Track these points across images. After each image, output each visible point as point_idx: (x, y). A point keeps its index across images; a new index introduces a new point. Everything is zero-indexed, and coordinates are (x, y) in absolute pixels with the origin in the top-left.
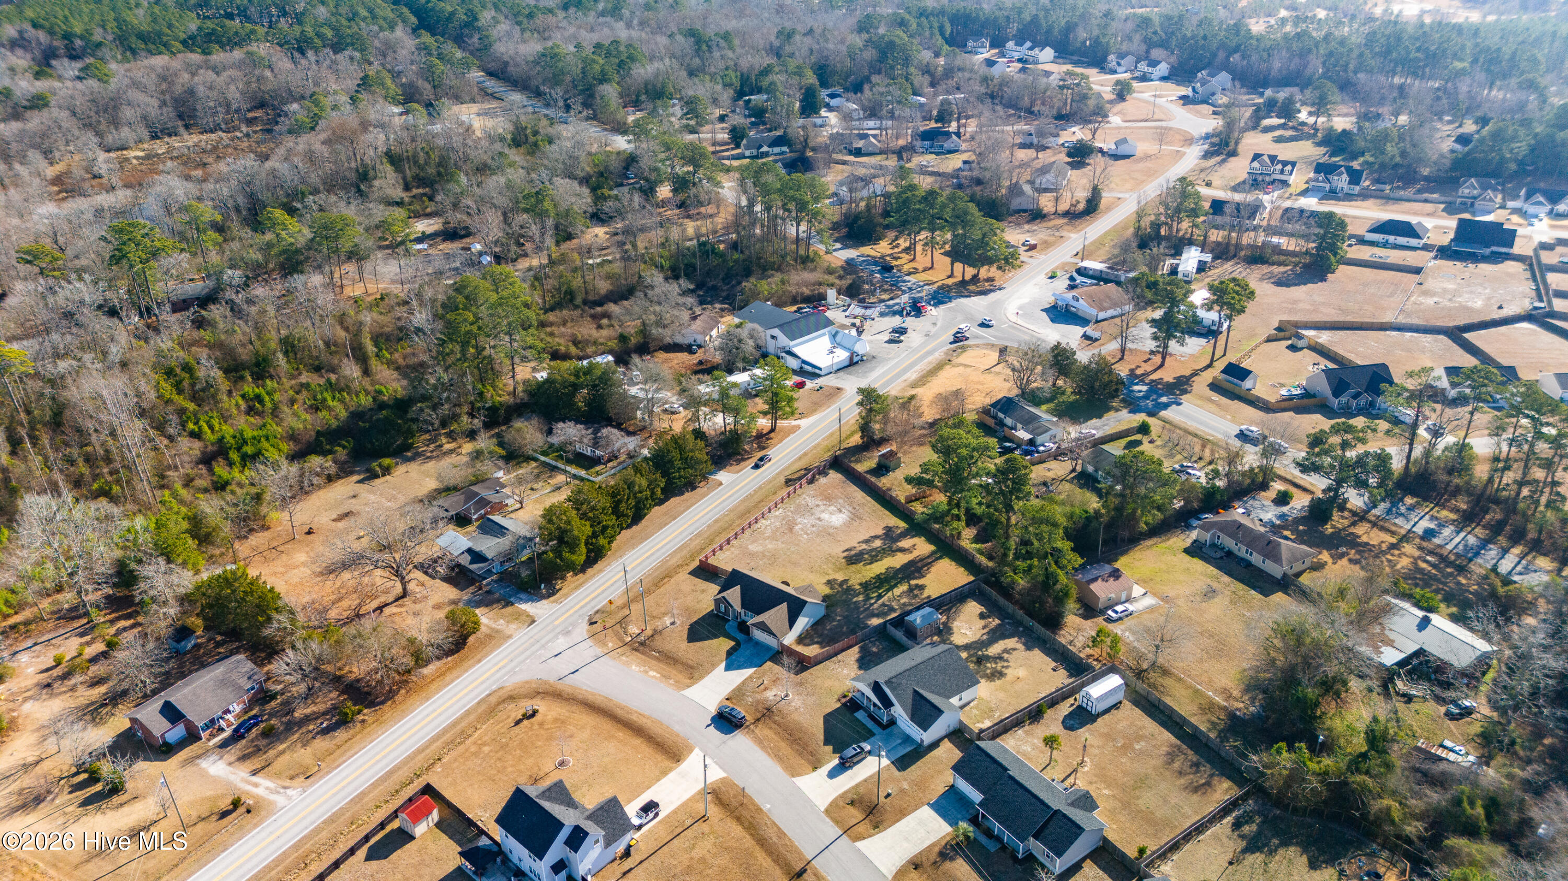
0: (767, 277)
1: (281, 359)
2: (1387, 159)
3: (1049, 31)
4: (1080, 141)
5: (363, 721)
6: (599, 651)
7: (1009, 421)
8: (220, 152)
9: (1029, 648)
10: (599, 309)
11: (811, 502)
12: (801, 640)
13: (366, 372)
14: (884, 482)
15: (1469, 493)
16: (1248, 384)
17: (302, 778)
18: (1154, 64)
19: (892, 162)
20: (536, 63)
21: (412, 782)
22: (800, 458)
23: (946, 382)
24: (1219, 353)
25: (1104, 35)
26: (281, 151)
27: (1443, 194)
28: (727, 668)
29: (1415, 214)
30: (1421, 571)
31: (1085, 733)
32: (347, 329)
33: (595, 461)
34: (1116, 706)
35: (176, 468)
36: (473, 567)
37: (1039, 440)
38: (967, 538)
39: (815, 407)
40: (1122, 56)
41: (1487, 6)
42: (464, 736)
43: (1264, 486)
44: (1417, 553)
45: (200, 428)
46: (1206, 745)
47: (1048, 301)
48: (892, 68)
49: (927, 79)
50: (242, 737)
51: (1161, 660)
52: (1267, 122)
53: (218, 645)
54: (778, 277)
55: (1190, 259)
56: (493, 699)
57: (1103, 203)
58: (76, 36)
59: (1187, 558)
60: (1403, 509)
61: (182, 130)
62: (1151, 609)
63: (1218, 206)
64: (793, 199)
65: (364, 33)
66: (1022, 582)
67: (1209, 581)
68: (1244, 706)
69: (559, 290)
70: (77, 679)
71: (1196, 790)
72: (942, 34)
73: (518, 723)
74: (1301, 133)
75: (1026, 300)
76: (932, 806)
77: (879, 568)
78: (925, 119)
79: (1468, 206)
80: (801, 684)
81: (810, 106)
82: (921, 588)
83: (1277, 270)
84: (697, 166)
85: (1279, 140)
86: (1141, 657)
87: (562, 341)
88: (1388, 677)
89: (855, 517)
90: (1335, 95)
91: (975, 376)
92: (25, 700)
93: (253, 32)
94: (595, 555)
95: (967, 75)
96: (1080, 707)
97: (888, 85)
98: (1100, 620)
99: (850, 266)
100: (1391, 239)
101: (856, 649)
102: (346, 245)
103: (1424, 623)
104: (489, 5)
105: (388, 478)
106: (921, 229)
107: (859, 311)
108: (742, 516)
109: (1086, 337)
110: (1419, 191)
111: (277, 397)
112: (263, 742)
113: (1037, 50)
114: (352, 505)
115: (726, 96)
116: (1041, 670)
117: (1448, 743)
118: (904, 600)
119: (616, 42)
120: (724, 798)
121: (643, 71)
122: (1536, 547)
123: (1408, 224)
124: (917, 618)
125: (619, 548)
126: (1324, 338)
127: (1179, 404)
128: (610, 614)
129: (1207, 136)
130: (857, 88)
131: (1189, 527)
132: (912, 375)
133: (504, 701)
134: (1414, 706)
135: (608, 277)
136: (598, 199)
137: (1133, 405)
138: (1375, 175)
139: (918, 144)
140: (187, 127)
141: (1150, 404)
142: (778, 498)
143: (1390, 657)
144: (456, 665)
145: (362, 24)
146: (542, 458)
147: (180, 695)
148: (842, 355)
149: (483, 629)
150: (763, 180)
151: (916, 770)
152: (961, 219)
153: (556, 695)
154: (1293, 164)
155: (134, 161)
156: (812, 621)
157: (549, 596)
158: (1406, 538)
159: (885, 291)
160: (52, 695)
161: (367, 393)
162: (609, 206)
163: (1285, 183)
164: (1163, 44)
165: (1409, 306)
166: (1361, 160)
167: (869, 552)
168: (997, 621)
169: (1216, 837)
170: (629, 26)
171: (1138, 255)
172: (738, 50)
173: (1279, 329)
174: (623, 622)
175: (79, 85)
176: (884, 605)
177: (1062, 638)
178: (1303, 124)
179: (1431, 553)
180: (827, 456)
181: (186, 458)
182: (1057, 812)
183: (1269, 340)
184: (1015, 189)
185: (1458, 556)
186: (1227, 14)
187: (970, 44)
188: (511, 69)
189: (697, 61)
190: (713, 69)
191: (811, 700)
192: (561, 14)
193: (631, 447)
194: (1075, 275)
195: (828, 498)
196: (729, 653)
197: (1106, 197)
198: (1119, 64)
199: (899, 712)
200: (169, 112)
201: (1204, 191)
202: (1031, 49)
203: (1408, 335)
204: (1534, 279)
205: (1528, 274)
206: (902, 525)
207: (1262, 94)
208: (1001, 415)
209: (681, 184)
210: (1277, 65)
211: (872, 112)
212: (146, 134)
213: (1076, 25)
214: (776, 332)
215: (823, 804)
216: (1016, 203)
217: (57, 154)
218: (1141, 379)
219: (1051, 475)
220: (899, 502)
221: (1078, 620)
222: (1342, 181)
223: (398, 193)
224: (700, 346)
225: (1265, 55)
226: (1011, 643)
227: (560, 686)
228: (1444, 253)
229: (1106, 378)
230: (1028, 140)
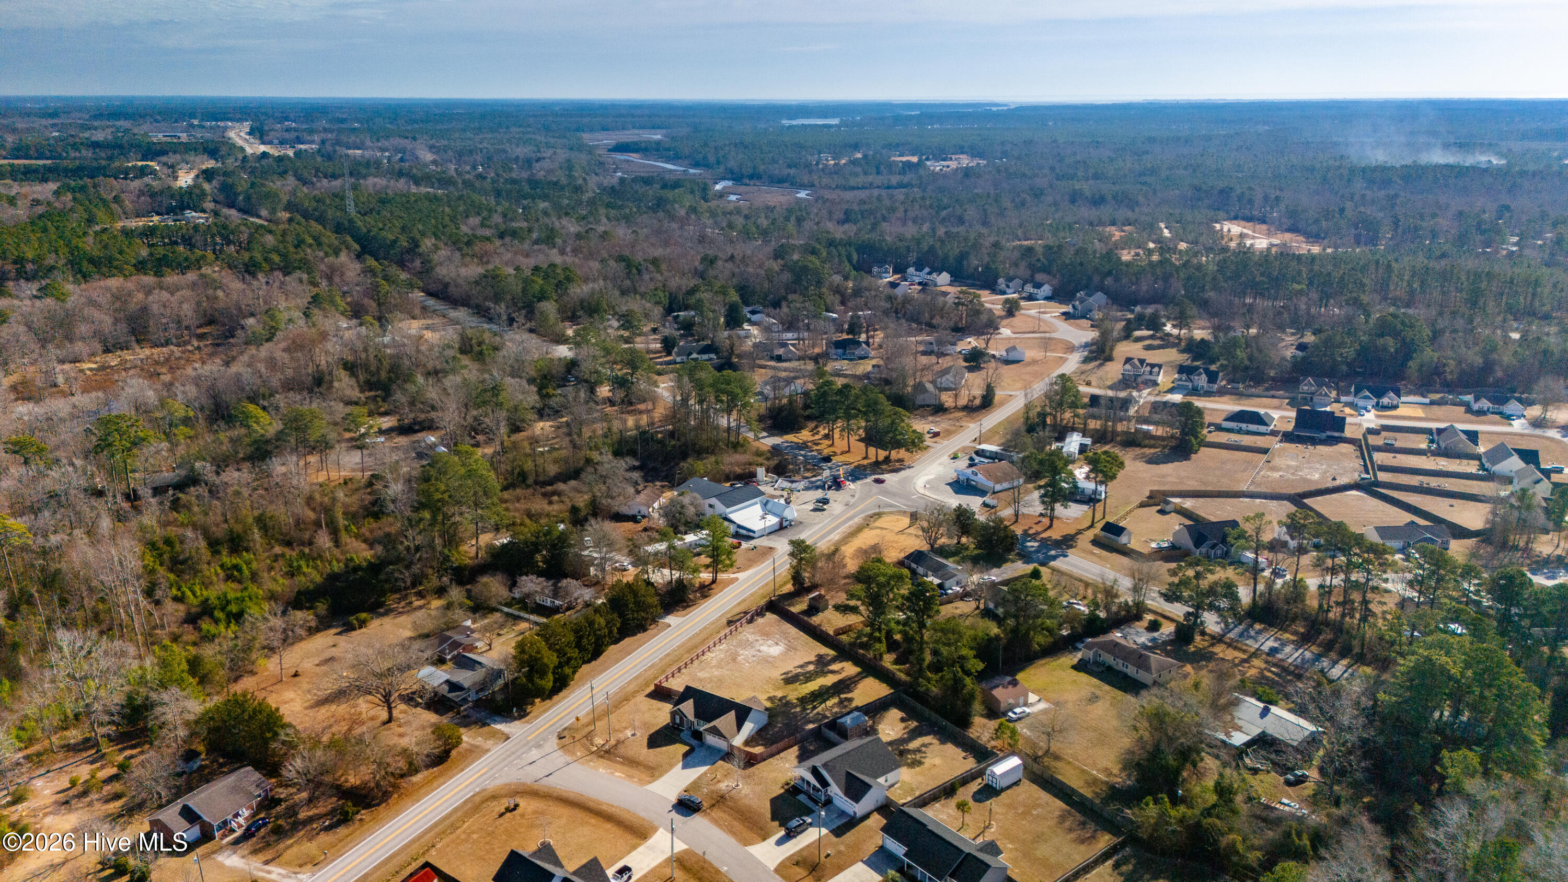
0: (702, 459)
1: (257, 535)
2: (1238, 362)
3: (946, 257)
4: (975, 348)
5: (361, 820)
6: (569, 759)
7: (921, 570)
8: (173, 363)
9: (943, 742)
10: (549, 488)
11: (751, 638)
12: (747, 743)
13: (337, 543)
14: (815, 620)
15: (1306, 619)
16: (1123, 539)
17: (310, 866)
18: (1038, 286)
19: (810, 366)
20: (477, 283)
21: (410, 864)
22: (739, 604)
23: (866, 539)
24: (1098, 516)
25: (994, 262)
26: (245, 358)
27: (1286, 391)
28: (684, 767)
29: (1265, 407)
30: (1267, 678)
31: (993, 803)
32: (314, 510)
33: (555, 610)
34: (1017, 783)
35: (163, 627)
36: (450, 695)
37: (947, 584)
38: (888, 661)
39: (750, 563)
40: (1010, 279)
41: (1326, 241)
42: (454, 827)
43: (1138, 618)
44: (1263, 666)
45: (183, 593)
46: (1092, 810)
47: (952, 476)
48: (806, 289)
49: (837, 299)
50: (253, 835)
51: (1054, 747)
52: (1138, 333)
53: (221, 765)
54: (712, 459)
55: (1073, 442)
56: (477, 799)
57: (997, 399)
58: (28, 261)
59: (1074, 673)
60: (1252, 633)
61: (134, 344)
62: (1044, 712)
63: (1095, 399)
64: (724, 392)
65: (310, 257)
66: (935, 690)
67: (1093, 690)
68: (1120, 779)
69: (512, 473)
70: (94, 796)
71: (1082, 842)
72: (850, 261)
73: (501, 815)
74: (1167, 342)
75: (932, 477)
76: (865, 863)
77: (813, 686)
78: (837, 331)
79: (1309, 399)
80: (749, 777)
81: (734, 320)
82: (850, 700)
83: (1148, 451)
84: (635, 368)
85: (1148, 348)
86: (1034, 745)
87: (517, 514)
88: (1240, 752)
89: (791, 648)
90: (1193, 310)
91: (890, 537)
92: (46, 815)
93: (203, 257)
94: (561, 684)
95: (873, 293)
96: (987, 786)
97: (804, 301)
98: (1003, 720)
99: (775, 449)
100: (1244, 426)
101: (796, 748)
102: (314, 436)
103: (1265, 712)
104: (429, 234)
105: (363, 630)
106: (838, 418)
107: (786, 484)
108: (689, 651)
109: (985, 505)
110: (1267, 389)
111: (254, 565)
112: (273, 838)
113: (935, 275)
114: (334, 652)
115: (657, 311)
116: (953, 759)
117: (1285, 801)
118: (836, 710)
119: (553, 265)
120: (688, 864)
121: (578, 291)
122: (1361, 659)
123: (1257, 414)
124: (848, 720)
125: (580, 678)
126: (1188, 504)
127: (1066, 556)
128: (577, 730)
129: (1086, 345)
130: (776, 304)
131: (1076, 649)
132: (836, 536)
133: (487, 800)
134: (1260, 777)
135: (556, 461)
136: (544, 396)
137: (1026, 557)
138: (1231, 376)
139: (832, 351)
140: (138, 342)
141: (1041, 556)
142: (722, 634)
143: (1239, 739)
144: (441, 775)
145: (309, 251)
146: (506, 609)
147: (197, 800)
148: (772, 520)
149: (464, 745)
150: (697, 377)
151: (850, 836)
152: (872, 409)
153: (533, 793)
154: (1160, 366)
155: (88, 372)
156: (757, 727)
157: (520, 717)
158: (1256, 654)
159: (808, 470)
160: (70, 811)
161: (338, 561)
162: (553, 402)
163: (1155, 384)
164: (1046, 270)
165: (1258, 479)
166: (1218, 364)
167: (803, 674)
168: (915, 724)
169: (1100, 875)
170: (562, 252)
171: (1028, 440)
172: (666, 273)
173: (1150, 497)
174: (589, 736)
175: (38, 303)
176: (818, 714)
177: (973, 733)
178: (1169, 335)
179: (1275, 665)
180: (763, 602)
181: (174, 619)
182: (969, 854)
183: (1142, 505)
184: (920, 388)
185: (1296, 667)
186: (1103, 245)
187: (875, 269)
188: (452, 289)
189: (628, 283)
190: (643, 289)
191: (758, 789)
192: (498, 243)
193: (587, 598)
194: (974, 456)
195: (766, 635)
196: (685, 755)
197: (999, 394)
198: (1008, 286)
199: (835, 790)
200: (123, 327)
201: (1083, 389)
202: (929, 273)
203: (1258, 501)
204: (1363, 458)
205: (1358, 453)
206: (832, 653)
207: (1132, 311)
208: (914, 566)
209: (621, 383)
210: (1144, 288)
211: (790, 326)
212: (99, 347)
213: (968, 253)
214: (714, 501)
215: (772, 866)
216: (920, 400)
217: (12, 366)
218: (1033, 537)
219: (958, 612)
220: (828, 635)
221: (984, 721)
222: (1202, 381)
223: (355, 394)
224: (644, 517)
225: (1134, 279)
226: (927, 739)
227: (536, 787)
228: (1288, 437)
229: (1002, 534)
230: (929, 348)
